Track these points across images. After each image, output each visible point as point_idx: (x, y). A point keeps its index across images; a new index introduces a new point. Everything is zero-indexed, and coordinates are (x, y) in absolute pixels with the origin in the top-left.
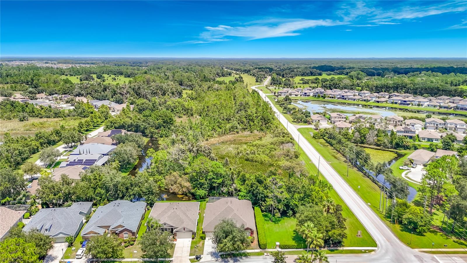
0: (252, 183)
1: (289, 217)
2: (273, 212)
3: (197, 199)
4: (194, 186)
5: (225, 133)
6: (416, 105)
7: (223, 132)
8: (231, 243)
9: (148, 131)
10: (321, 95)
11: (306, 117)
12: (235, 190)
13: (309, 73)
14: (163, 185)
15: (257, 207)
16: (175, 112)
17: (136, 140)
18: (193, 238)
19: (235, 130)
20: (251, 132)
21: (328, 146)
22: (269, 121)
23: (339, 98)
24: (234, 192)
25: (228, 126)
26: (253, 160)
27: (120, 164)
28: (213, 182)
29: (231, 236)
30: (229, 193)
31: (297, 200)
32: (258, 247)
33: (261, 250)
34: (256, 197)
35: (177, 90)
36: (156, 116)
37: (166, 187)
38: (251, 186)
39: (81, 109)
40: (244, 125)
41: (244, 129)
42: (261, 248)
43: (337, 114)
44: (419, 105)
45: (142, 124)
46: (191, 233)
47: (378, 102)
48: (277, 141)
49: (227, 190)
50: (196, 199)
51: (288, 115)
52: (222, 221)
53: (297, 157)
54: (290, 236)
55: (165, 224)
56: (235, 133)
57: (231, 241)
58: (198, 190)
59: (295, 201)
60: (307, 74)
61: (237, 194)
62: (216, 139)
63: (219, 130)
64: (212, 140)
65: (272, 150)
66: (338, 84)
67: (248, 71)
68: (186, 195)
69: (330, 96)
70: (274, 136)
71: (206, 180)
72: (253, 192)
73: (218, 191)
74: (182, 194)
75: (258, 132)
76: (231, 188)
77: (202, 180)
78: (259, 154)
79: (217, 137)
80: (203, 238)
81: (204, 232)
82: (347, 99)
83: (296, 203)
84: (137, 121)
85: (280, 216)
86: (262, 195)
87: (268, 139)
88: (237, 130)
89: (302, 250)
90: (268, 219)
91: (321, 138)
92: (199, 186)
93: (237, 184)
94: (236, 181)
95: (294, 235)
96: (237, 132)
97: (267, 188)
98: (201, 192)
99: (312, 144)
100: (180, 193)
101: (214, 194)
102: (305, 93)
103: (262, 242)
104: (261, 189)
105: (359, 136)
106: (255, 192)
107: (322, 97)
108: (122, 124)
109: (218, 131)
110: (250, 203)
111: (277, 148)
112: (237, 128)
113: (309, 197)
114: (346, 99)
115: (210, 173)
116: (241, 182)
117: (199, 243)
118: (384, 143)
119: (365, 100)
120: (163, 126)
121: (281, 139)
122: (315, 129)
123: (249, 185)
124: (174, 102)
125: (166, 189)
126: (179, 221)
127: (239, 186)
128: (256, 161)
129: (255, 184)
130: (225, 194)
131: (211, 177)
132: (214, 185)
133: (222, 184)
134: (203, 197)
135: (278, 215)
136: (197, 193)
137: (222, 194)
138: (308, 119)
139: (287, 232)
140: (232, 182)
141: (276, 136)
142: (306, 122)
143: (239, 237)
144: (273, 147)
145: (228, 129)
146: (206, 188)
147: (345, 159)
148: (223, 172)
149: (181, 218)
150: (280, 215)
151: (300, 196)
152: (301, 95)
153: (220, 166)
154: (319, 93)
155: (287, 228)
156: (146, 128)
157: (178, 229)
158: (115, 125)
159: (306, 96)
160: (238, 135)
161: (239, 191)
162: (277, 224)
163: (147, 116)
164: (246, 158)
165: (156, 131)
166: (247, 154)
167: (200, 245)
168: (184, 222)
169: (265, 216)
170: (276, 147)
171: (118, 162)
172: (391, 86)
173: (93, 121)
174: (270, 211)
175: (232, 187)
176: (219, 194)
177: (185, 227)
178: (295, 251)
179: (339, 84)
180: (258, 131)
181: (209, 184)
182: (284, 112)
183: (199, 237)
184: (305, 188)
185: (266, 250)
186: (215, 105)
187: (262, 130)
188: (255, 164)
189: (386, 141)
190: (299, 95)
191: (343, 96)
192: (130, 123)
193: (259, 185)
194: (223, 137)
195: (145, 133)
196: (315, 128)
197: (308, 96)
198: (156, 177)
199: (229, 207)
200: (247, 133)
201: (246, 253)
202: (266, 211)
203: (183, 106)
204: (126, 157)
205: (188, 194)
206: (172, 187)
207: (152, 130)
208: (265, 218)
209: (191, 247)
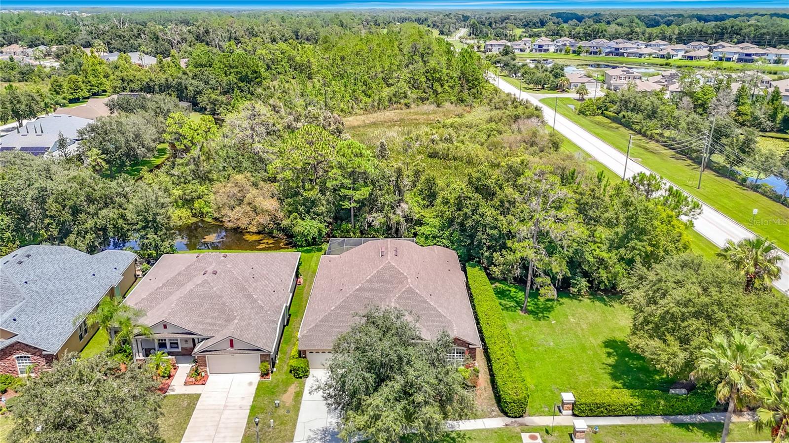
0: (459, 197)
1: (575, 297)
2: (532, 283)
3: (299, 246)
4: (290, 209)
5: (380, 107)
6: (772, 61)
7: (376, 104)
8: (399, 407)
9: (205, 99)
10: (572, 49)
11: (556, 77)
12: (407, 221)
13: (538, 23)
14: (210, 210)
15: (473, 266)
16: (275, 72)
17: (165, 109)
18: (265, 374)
19: (402, 101)
20: (438, 106)
21: (618, 128)
22: (476, 83)
23: (608, 54)
24: (404, 225)
25: (386, 92)
26: (447, 155)
27: (103, 156)
28: (344, 198)
29: (398, 383)
30: (389, 228)
31: (605, 247)
32: (495, 408)
33: (509, 420)
34: (472, 237)
35: (283, 36)
36: (222, 66)
37: (216, 215)
38: (458, 204)
39: (75, 63)
40: (422, 91)
41: (423, 100)
42: (506, 414)
43: (623, 71)
44: (777, 62)
45: (191, 84)
46: (257, 355)
47: (691, 58)
48: (504, 116)
49: (383, 220)
50: (295, 246)
51: (513, 79)
52: (364, 320)
53: (556, 146)
54: (597, 365)
55: (165, 327)
56: (403, 107)
57: (397, 400)
58: (299, 220)
59: (598, 250)
60: (534, 24)
61: (413, 231)
62: (358, 117)
63: (365, 99)
64: (350, 119)
65: (492, 133)
66: (602, 32)
67: (423, 21)
68: (270, 234)
69: (591, 50)
70: (493, 107)
71: (322, 192)
72: (462, 225)
73: (359, 224)
74: (259, 233)
75: (454, 105)
76: (394, 214)
77: (311, 190)
78: (463, 142)
79: (360, 115)
80: (300, 374)
81: (305, 352)
82: (625, 55)
83: (605, 255)
84: (180, 75)
85: (556, 297)
86: (492, 231)
87: (479, 114)
88: (406, 101)
89: (658, 420)
90: (513, 304)
91: (598, 115)
92: (301, 209)
93: (411, 205)
94: (407, 196)
95: (611, 360)
96: (406, 105)
97: (508, 209)
98: (308, 226)
99: (582, 126)
100: (254, 229)
101: (348, 232)
102: (540, 46)
103: (509, 392)
104: (488, 212)
105: (692, 106)
106: (469, 223)
107: (574, 52)
108: (147, 83)
109: (363, 102)
110: (452, 256)
111: (504, 129)
112: (405, 97)
113: (645, 238)
114: (622, 55)
115: (334, 171)
116: (424, 199)
117: (285, 392)
118: (756, 118)
119: (663, 57)
120: (239, 88)
121: (510, 111)
122: (579, 100)
123: (452, 201)
124: (273, 51)
125: (216, 219)
126: (216, 314)
127: (416, 209)
128: (455, 159)
129: (470, 198)
130: (377, 231)
131: (337, 183)
132: (346, 204)
133: (369, 204)
134: (314, 238)
135: (550, 292)
136: (297, 229)
137: (367, 232)
138: (560, 81)
139: (584, 349)
140: (397, 198)
141: (496, 108)
142: (555, 88)
143: (431, 385)
144: (494, 127)
145: (387, 98)
146: (322, 214)
147: (672, 152)
148: (371, 170)
149: (224, 304)
150: (555, 293)
151: (617, 233)
152: (531, 51)
153: (364, 151)
154: (568, 44)
155: (580, 333)
156: (199, 93)
157: (209, 343)
158: (131, 84)
159: (541, 51)
160: (408, 111)
161: (420, 223)
162: (542, 322)
163: (201, 65)
164: (431, 151)
165: (223, 98)
166: (433, 141)
167: (287, 398)
168: (234, 318)
169: (501, 294)
170: (501, 126)
171: (100, 152)
172: (709, 32)
173: (90, 82)
174: (521, 282)
175: (399, 212)
176: (362, 233)
177: (236, 335)
178: (635, 426)
179: (604, 32)
180: (452, 103)
181: (334, 204)
182: (503, 74)
183: (286, 368)
184: (636, 209)
185: (527, 420)
186: (357, 54)
187: (462, 101)
188: (453, 163)
189: (758, 113)
190: (528, 50)
191: (617, 49)
192: (163, 81)
193: (482, 202)
194: (375, 115)
195: (199, 104)
196: (577, 96)
197: (546, 51)
198: (190, 186)
199: (389, 267)
200: (429, 107)
201: (453, 435)
202: (504, 280)
203: (291, 59)
204: (123, 140)
205: (275, 232)
206: (230, 213)
207: (213, 96)
208: (503, 302)
209: (253, 408)
